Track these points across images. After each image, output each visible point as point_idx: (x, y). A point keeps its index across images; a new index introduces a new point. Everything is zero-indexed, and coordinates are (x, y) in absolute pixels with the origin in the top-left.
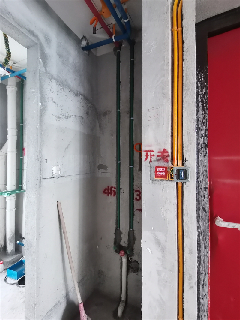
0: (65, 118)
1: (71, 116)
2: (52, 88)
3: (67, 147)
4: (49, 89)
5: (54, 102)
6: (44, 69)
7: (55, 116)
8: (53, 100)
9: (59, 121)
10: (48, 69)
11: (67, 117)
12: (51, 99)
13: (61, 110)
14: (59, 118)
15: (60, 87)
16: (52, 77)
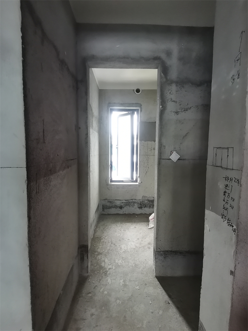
0: (184, 111)
1: (191, 108)
2: (171, 91)
3: (186, 135)
4: (168, 93)
5: (173, 101)
6: (164, 80)
7: (174, 112)
8: (171, 100)
9: (178, 115)
10: (168, 78)
11: (186, 110)
12: (170, 100)
13: (180, 105)
14: (177, 113)
15: (179, 86)
16: (171, 82)
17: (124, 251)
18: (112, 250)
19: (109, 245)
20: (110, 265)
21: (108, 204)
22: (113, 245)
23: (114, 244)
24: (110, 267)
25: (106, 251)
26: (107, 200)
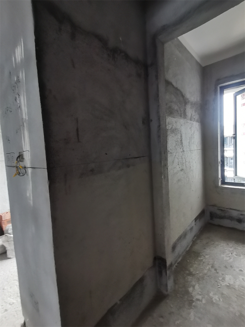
17: (228, 285)
18: (209, 276)
19: (208, 268)
20: (200, 295)
21: (219, 212)
22: (213, 270)
23: (216, 270)
24: (200, 297)
25: (201, 274)
26: (216, 206)
